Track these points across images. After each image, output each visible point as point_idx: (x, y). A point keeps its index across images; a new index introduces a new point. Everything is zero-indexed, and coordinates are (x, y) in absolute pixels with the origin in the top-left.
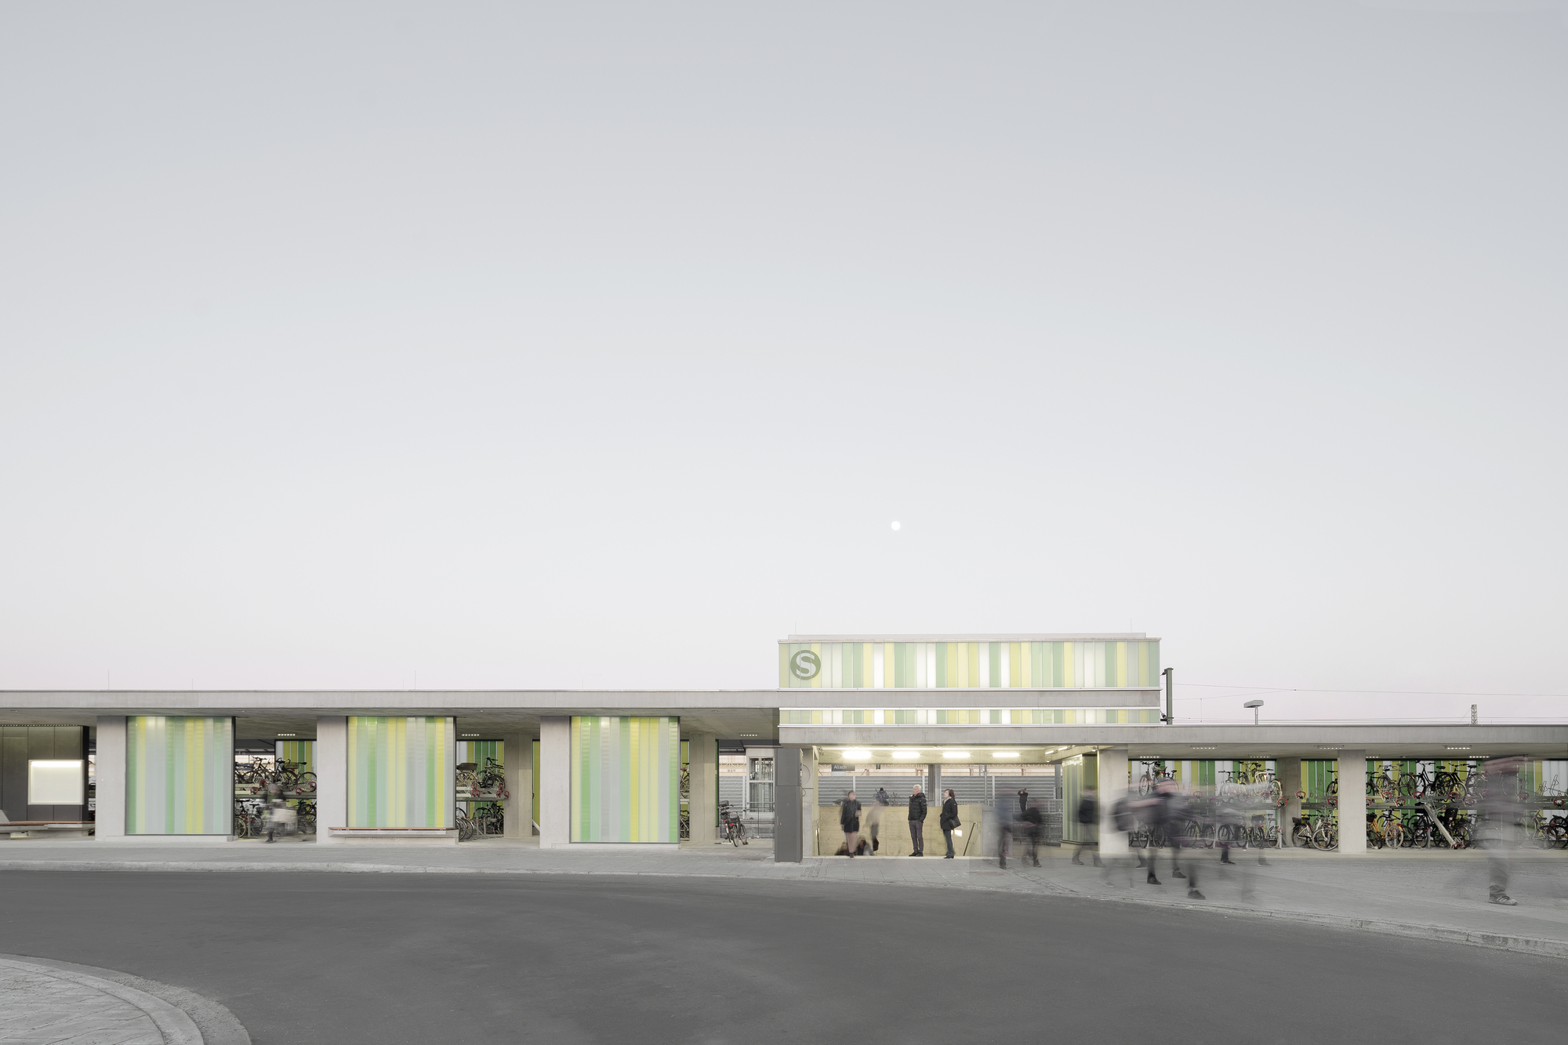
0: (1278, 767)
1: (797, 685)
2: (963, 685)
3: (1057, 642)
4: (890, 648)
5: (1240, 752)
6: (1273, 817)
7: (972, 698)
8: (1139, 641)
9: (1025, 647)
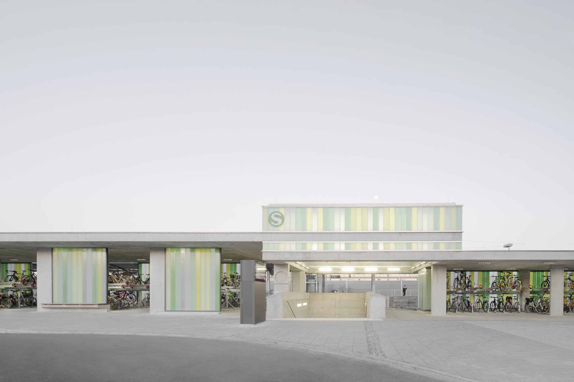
0: (519, 274)
1: (272, 230)
2: (359, 230)
3: (409, 208)
4: (321, 211)
5: (502, 267)
6: (516, 298)
7: (364, 236)
8: (452, 207)
9: (392, 210)
